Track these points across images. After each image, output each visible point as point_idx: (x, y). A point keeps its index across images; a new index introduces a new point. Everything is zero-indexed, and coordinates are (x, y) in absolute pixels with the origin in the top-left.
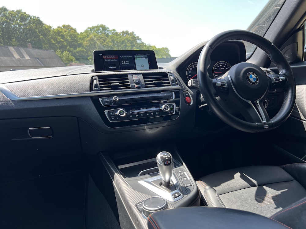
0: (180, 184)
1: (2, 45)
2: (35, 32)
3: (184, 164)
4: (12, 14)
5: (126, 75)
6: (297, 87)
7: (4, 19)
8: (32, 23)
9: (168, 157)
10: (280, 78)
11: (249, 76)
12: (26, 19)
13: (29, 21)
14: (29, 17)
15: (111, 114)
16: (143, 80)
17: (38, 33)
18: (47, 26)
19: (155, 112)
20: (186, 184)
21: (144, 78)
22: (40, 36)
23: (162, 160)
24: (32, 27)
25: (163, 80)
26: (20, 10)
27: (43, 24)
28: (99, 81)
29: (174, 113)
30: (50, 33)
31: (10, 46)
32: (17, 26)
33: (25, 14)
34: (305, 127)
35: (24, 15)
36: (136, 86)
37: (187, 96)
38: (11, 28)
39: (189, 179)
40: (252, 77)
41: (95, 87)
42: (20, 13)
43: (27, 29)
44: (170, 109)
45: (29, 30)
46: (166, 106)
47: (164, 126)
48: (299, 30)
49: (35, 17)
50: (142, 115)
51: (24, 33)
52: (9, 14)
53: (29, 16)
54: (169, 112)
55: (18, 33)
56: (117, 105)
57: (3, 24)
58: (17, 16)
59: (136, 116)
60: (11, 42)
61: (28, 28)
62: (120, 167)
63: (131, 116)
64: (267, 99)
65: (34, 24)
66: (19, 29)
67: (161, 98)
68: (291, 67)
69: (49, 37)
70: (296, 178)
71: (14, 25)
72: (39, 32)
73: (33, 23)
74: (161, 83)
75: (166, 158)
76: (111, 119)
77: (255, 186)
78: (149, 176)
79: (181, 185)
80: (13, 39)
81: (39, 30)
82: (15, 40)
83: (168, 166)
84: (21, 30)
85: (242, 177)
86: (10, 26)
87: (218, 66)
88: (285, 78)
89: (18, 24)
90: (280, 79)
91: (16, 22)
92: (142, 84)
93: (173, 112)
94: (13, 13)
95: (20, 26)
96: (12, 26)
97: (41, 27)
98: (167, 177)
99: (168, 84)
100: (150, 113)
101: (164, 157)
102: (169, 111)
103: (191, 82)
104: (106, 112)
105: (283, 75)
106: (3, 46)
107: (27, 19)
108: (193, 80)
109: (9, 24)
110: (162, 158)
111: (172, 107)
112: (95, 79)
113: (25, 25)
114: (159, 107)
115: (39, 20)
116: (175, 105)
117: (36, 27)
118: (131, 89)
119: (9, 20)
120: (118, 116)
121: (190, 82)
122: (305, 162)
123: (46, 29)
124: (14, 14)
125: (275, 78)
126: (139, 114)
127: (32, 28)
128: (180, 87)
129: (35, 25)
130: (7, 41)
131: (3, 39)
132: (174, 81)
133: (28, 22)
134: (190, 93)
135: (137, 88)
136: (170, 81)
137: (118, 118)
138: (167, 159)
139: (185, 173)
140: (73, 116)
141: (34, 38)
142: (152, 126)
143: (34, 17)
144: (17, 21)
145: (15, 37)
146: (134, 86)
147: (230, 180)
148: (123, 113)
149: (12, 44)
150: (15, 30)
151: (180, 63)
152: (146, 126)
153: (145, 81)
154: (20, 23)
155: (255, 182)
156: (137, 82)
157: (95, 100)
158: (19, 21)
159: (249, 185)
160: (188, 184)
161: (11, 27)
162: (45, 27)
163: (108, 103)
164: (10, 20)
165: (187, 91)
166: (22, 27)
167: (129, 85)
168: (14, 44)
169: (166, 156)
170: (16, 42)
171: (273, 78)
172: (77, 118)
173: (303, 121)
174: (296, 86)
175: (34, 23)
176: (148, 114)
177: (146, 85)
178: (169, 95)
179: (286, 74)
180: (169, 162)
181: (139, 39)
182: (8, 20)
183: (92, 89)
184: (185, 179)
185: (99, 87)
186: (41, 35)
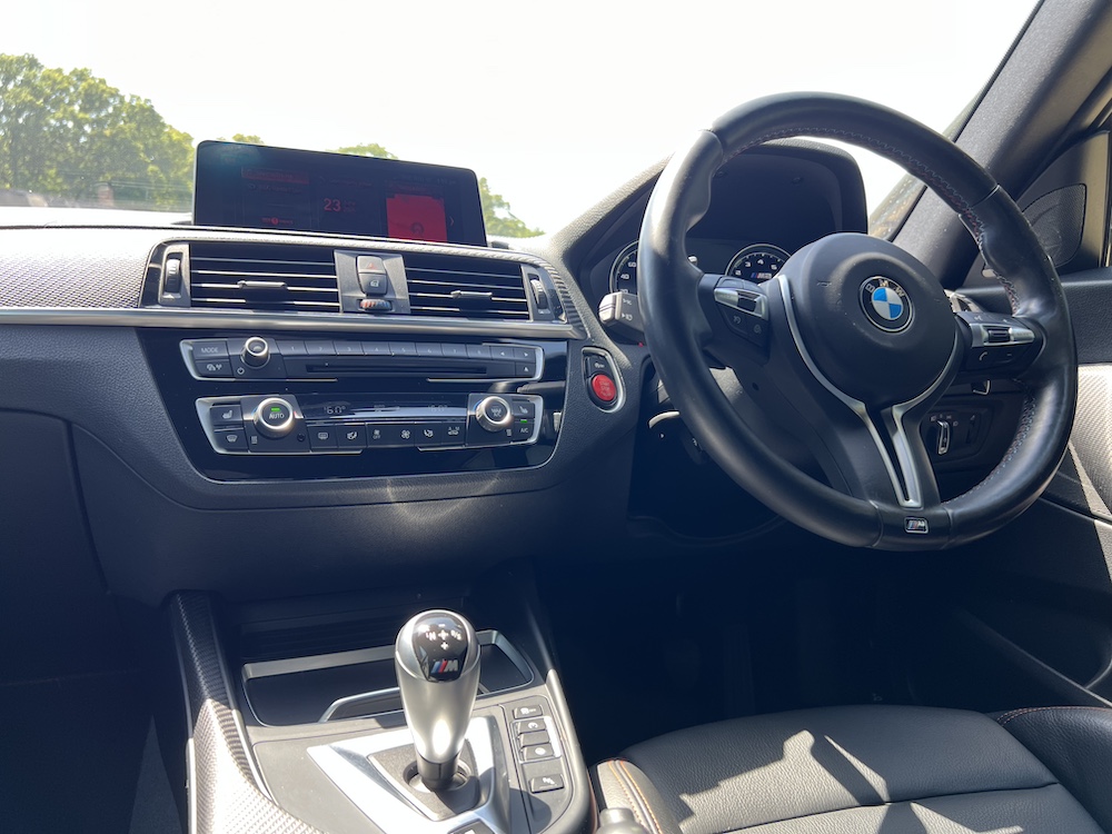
0: (507, 778)
1: (8, 186)
2: (133, 152)
3: (552, 674)
4: (55, 82)
5: (327, 253)
6: (1084, 372)
7: (26, 96)
8: (123, 119)
9: (451, 640)
10: (1010, 331)
11: (875, 292)
12: (105, 104)
13: (115, 108)
14: (118, 95)
15: (227, 416)
16: (404, 281)
17: (142, 155)
18: (178, 133)
19: (441, 426)
20: (539, 779)
21: (409, 275)
22: (147, 164)
23: (424, 653)
24: (122, 131)
25: (497, 293)
26: (86, 70)
27: (163, 125)
28: (193, 265)
29: (533, 440)
30: (185, 158)
31: (35, 190)
32: (70, 124)
33: (101, 85)
34: (1104, 550)
35: (97, 87)
36: (365, 301)
37: (599, 372)
38: (46, 129)
39: (558, 752)
40: (883, 298)
41: (166, 290)
42: (85, 80)
43: (106, 136)
44: (515, 418)
45: (112, 140)
46: (493, 404)
47: (480, 493)
48: (1094, 130)
49: (139, 98)
50: (377, 432)
51: (90, 149)
52: (44, 78)
53: (114, 94)
54: (509, 432)
55: (70, 148)
56: (260, 379)
57: (19, 113)
58: (72, 90)
59: (349, 435)
60: (40, 178)
61: (107, 132)
62: (252, 670)
63: (323, 436)
64: (949, 417)
65: (130, 121)
66: (75, 134)
67: (479, 368)
68: (1064, 285)
69: (180, 173)
70: (1062, 778)
71: (57, 120)
72: (148, 152)
73: (127, 120)
74: (488, 303)
75: (440, 641)
76: (222, 442)
77: (877, 802)
78: (372, 723)
79: (514, 784)
80: (50, 167)
81: (146, 145)
82: (58, 174)
83: (450, 684)
84: (83, 140)
85: (821, 753)
86: (43, 123)
87: (749, 265)
88: (1032, 335)
89: (73, 117)
90: (1012, 338)
91: (65, 110)
92: (398, 297)
93: (530, 435)
94: (59, 79)
95: (79, 124)
96: (53, 122)
97: (154, 134)
98: (441, 740)
99: (520, 311)
100: (416, 427)
101: (433, 636)
102: (512, 425)
103: (614, 304)
104: (203, 406)
105: (1029, 324)
106: (7, 190)
107: (107, 104)
108: (624, 296)
109: (41, 114)
110: (419, 641)
111: (525, 411)
112: (177, 256)
113: (99, 122)
114: (463, 404)
115: (151, 110)
116: (539, 403)
117: (136, 133)
118: (340, 315)
119: (42, 101)
120: (258, 428)
121: (610, 306)
122: (1108, 707)
123: (172, 144)
124: (61, 83)
125: (988, 329)
126: (365, 430)
127: (122, 136)
128: (570, 327)
129: (133, 125)
130: (27, 172)
131: (14, 167)
132: (542, 302)
133: (111, 115)
134: (618, 362)
135: (371, 311)
136: (529, 300)
137: (254, 440)
138: (445, 646)
139: (548, 720)
140: (45, 414)
141: (128, 170)
142: (423, 488)
143: (133, 96)
144: (71, 108)
145: (59, 163)
146: (354, 301)
147: (765, 763)
148: (279, 415)
149: (43, 185)
150: (59, 135)
151: (581, 231)
152: (394, 484)
153: (411, 288)
154: (81, 115)
155: (877, 782)
156: (372, 284)
157: (160, 345)
158: (76, 108)
159: (848, 797)
160: (549, 780)
161: (48, 125)
162: (169, 136)
163: (219, 367)
164: (46, 101)
165: (602, 352)
166: (87, 128)
167: (334, 297)
168: (49, 187)
169: (443, 635)
170: (59, 180)
171: (981, 325)
172: (69, 424)
173: (1096, 522)
174: (1080, 369)
175: (131, 118)
176: (406, 434)
177: (418, 306)
178: (516, 358)
179: (1041, 320)
180: (452, 665)
181: (501, 204)
182: (38, 100)
183: (149, 296)
184: (540, 751)
185: (188, 288)
186: (153, 162)
